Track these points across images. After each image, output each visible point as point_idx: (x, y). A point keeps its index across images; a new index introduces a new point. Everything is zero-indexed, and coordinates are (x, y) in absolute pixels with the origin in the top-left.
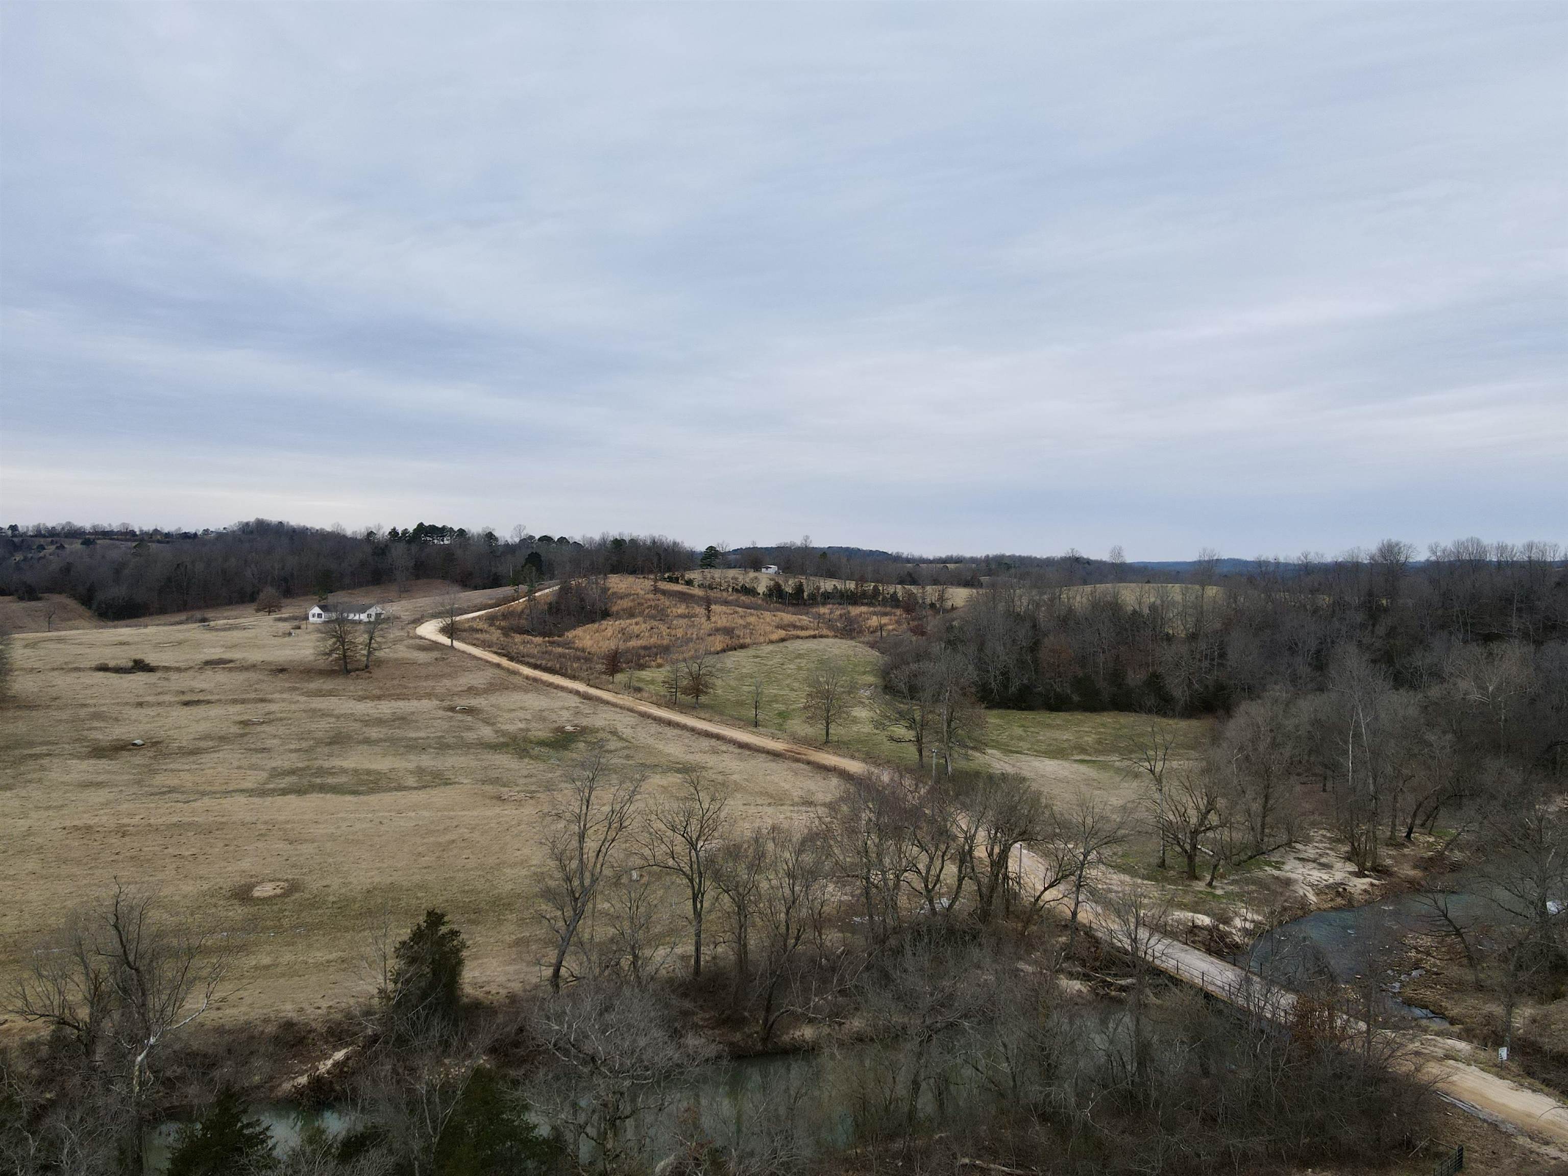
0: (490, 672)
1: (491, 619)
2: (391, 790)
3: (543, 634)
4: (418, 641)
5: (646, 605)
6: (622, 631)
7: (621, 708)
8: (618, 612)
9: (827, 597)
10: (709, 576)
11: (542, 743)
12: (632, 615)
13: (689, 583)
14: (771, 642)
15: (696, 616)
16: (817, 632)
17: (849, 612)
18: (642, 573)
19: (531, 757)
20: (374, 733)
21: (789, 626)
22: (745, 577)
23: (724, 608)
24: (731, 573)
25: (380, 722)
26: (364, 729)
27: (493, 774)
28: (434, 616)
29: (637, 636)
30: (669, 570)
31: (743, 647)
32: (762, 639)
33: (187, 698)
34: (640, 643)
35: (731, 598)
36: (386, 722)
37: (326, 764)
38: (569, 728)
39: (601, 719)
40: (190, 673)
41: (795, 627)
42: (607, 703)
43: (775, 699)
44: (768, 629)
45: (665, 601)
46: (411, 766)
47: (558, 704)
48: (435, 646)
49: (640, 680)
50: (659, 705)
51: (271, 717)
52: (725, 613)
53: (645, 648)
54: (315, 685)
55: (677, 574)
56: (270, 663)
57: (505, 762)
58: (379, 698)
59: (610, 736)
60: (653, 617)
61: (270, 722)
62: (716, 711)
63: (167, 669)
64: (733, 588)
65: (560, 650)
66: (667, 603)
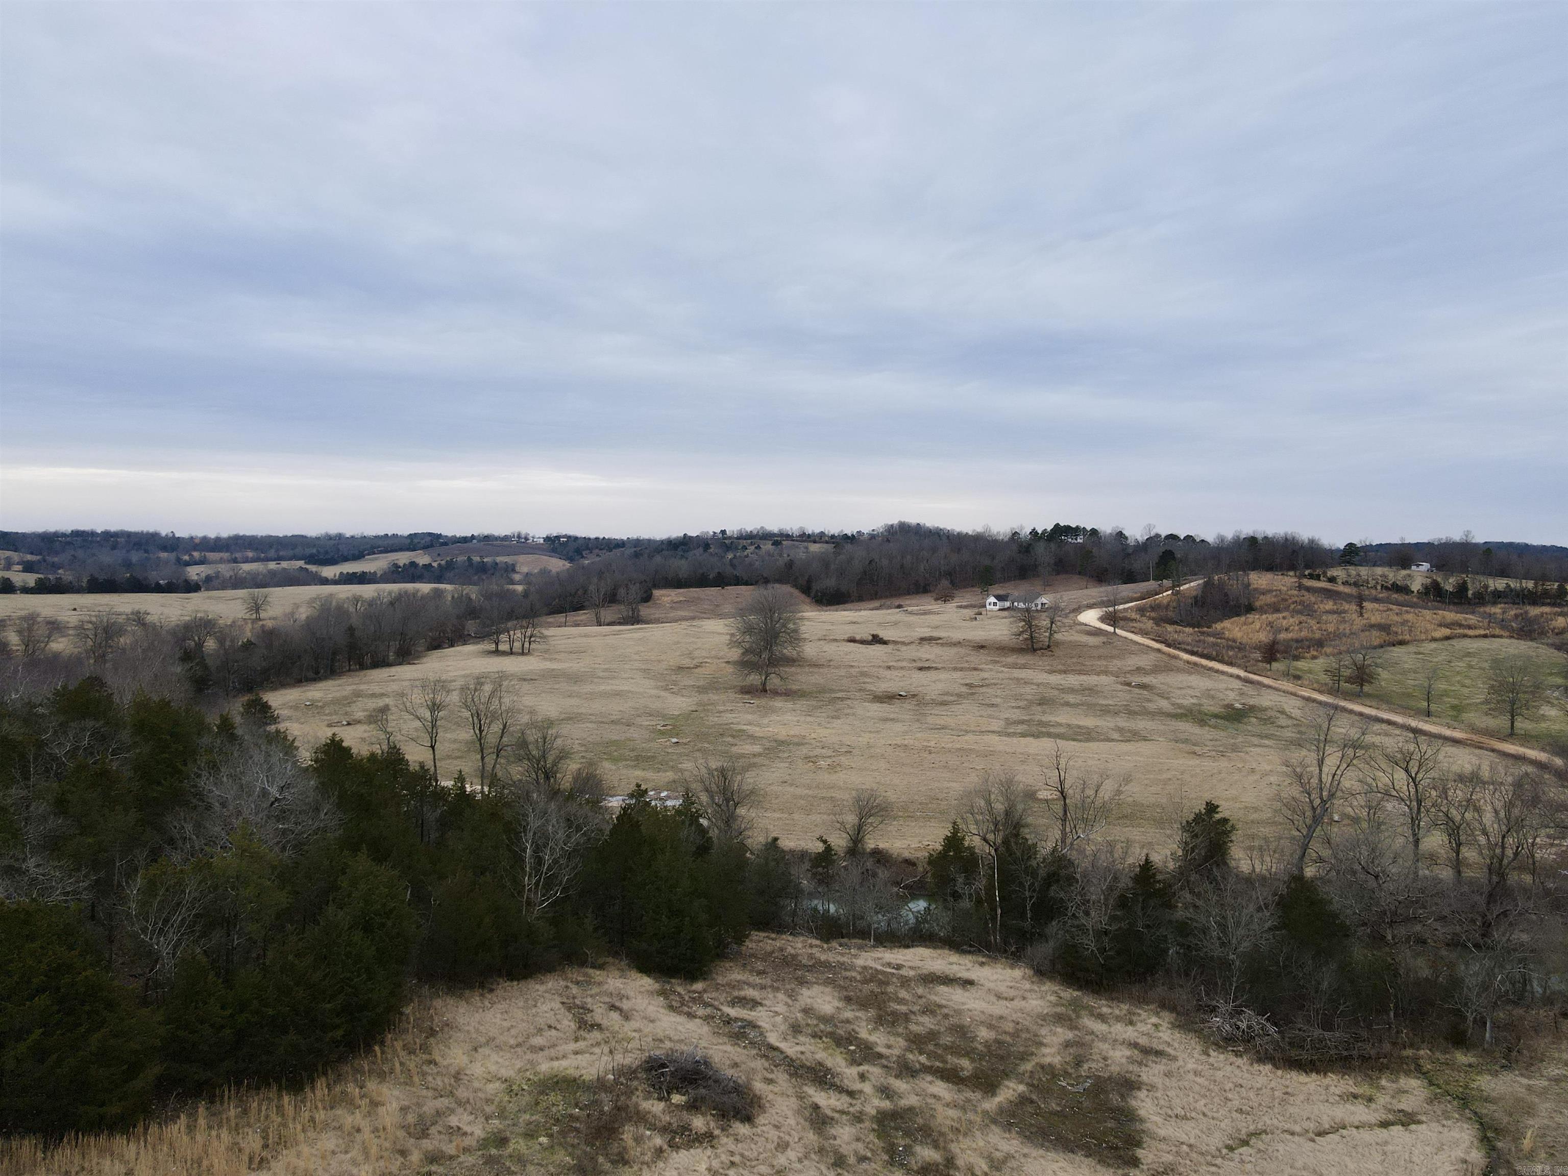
0: (1153, 656)
1: (1141, 610)
2: (1102, 740)
3: (1193, 626)
4: (1084, 627)
5: (1290, 601)
6: (1270, 624)
7: (1284, 692)
8: (1261, 607)
9: (1498, 596)
10: (1354, 573)
11: (1216, 716)
12: (1277, 610)
13: (1332, 580)
14: (1434, 640)
15: (1345, 612)
16: (1488, 632)
17: (1526, 612)
18: (1280, 571)
19: (1210, 726)
20: (1071, 698)
21: (1453, 624)
22: (1395, 575)
23: (1376, 606)
24: (1379, 571)
25: (1072, 690)
26: (1063, 695)
27: (1182, 736)
28: (1090, 607)
29: (1287, 630)
30: (1307, 567)
31: (1401, 643)
32: (1423, 637)
33: (920, 665)
34: (1290, 635)
35: (1381, 595)
36: (1077, 691)
37: (1044, 719)
38: (1238, 706)
39: (1266, 700)
40: (913, 647)
41: (1461, 626)
42: (1269, 687)
43: (1446, 693)
44: (1428, 626)
45: (1309, 598)
46: (1111, 725)
47: (1222, 686)
48: (1097, 632)
49: (1297, 669)
50: (1321, 692)
51: (987, 682)
52: (1377, 610)
53: (1297, 641)
54: (1011, 659)
55: (1318, 571)
56: (969, 641)
57: (1187, 728)
58: (1065, 672)
59: (1278, 715)
60: (1300, 612)
61: (988, 685)
62: (1383, 699)
63: (895, 642)
64: (1382, 585)
65: (1212, 639)
66: (1313, 599)
